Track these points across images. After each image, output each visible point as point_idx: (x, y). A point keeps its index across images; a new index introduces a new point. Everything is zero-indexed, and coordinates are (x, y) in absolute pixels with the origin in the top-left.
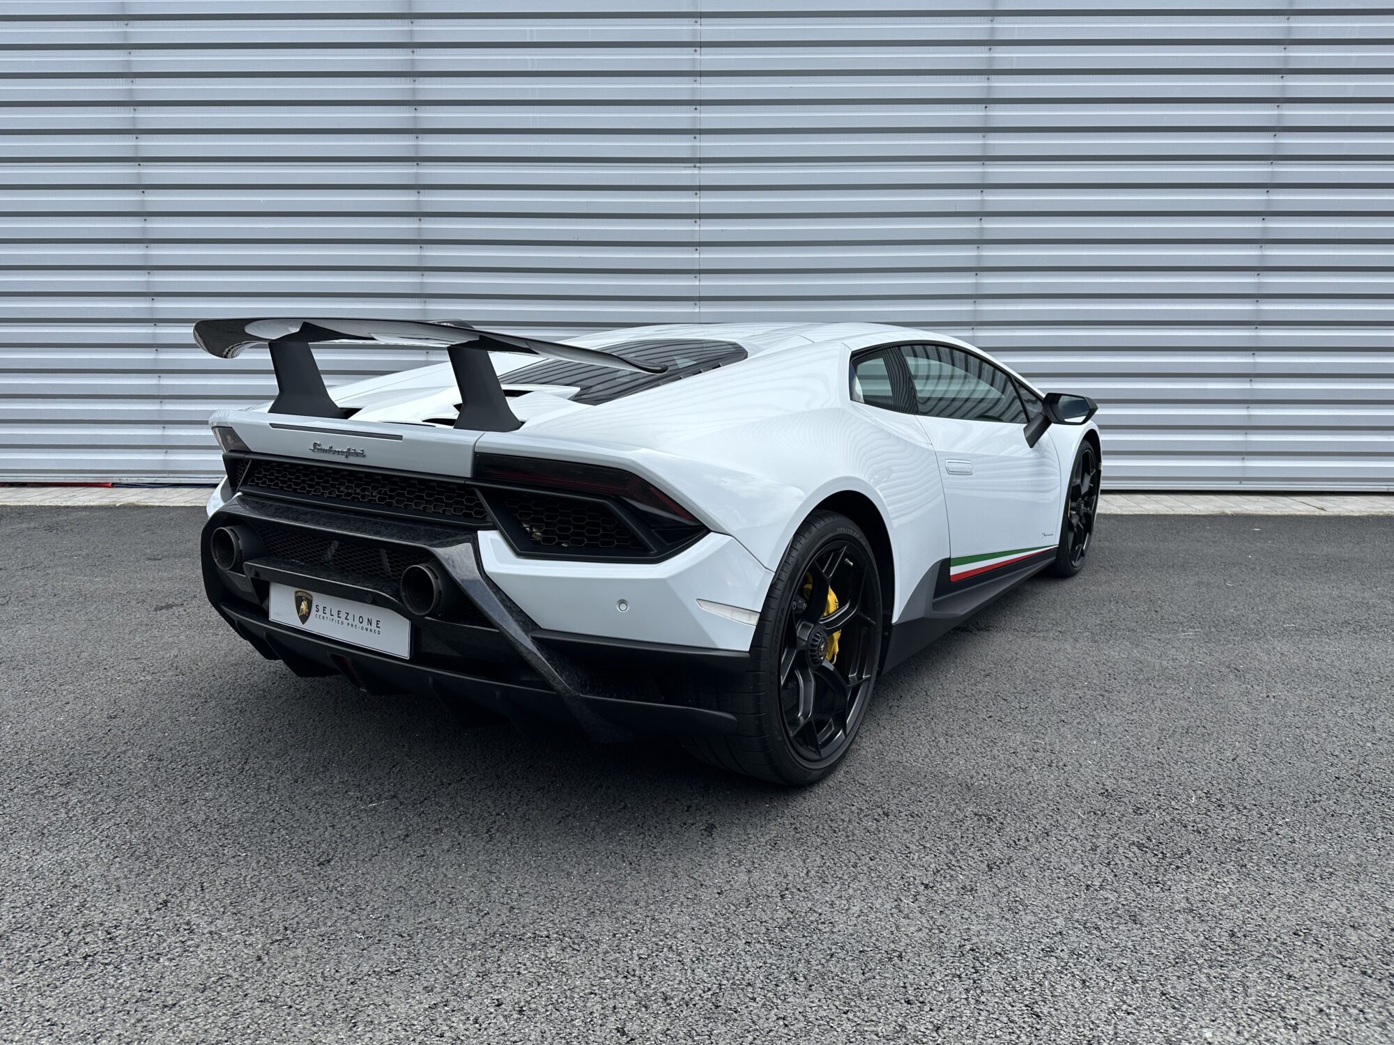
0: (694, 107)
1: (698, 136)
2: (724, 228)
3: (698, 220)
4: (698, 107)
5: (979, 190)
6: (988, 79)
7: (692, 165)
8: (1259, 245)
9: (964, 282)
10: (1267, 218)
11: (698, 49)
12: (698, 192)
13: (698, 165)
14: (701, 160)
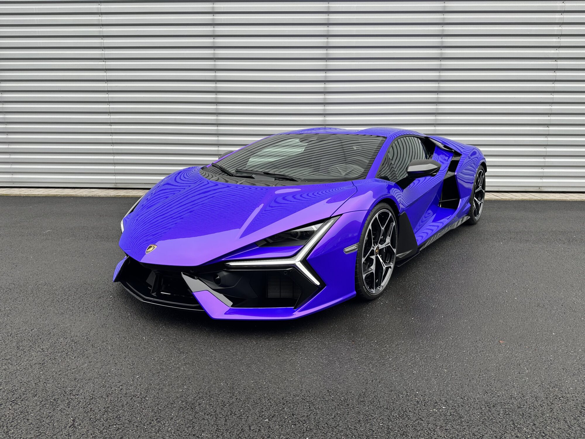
0: (101, 38)
1: (104, 49)
2: (117, 85)
3: (107, 82)
4: (103, 38)
5: (214, 71)
6: (214, 27)
7: (103, 61)
8: (324, 94)
9: (211, 108)
10: (326, 83)
11: (101, 15)
12: (106, 71)
13: (105, 61)
14: (106, 59)
